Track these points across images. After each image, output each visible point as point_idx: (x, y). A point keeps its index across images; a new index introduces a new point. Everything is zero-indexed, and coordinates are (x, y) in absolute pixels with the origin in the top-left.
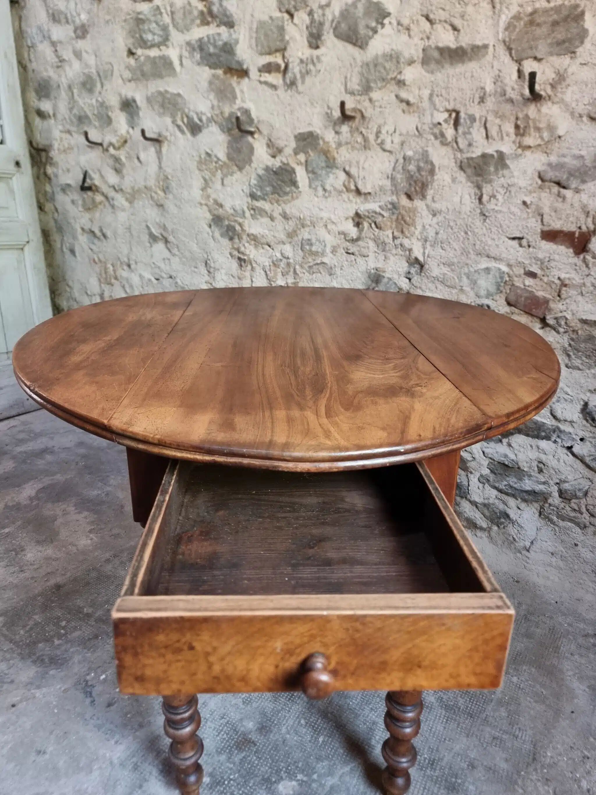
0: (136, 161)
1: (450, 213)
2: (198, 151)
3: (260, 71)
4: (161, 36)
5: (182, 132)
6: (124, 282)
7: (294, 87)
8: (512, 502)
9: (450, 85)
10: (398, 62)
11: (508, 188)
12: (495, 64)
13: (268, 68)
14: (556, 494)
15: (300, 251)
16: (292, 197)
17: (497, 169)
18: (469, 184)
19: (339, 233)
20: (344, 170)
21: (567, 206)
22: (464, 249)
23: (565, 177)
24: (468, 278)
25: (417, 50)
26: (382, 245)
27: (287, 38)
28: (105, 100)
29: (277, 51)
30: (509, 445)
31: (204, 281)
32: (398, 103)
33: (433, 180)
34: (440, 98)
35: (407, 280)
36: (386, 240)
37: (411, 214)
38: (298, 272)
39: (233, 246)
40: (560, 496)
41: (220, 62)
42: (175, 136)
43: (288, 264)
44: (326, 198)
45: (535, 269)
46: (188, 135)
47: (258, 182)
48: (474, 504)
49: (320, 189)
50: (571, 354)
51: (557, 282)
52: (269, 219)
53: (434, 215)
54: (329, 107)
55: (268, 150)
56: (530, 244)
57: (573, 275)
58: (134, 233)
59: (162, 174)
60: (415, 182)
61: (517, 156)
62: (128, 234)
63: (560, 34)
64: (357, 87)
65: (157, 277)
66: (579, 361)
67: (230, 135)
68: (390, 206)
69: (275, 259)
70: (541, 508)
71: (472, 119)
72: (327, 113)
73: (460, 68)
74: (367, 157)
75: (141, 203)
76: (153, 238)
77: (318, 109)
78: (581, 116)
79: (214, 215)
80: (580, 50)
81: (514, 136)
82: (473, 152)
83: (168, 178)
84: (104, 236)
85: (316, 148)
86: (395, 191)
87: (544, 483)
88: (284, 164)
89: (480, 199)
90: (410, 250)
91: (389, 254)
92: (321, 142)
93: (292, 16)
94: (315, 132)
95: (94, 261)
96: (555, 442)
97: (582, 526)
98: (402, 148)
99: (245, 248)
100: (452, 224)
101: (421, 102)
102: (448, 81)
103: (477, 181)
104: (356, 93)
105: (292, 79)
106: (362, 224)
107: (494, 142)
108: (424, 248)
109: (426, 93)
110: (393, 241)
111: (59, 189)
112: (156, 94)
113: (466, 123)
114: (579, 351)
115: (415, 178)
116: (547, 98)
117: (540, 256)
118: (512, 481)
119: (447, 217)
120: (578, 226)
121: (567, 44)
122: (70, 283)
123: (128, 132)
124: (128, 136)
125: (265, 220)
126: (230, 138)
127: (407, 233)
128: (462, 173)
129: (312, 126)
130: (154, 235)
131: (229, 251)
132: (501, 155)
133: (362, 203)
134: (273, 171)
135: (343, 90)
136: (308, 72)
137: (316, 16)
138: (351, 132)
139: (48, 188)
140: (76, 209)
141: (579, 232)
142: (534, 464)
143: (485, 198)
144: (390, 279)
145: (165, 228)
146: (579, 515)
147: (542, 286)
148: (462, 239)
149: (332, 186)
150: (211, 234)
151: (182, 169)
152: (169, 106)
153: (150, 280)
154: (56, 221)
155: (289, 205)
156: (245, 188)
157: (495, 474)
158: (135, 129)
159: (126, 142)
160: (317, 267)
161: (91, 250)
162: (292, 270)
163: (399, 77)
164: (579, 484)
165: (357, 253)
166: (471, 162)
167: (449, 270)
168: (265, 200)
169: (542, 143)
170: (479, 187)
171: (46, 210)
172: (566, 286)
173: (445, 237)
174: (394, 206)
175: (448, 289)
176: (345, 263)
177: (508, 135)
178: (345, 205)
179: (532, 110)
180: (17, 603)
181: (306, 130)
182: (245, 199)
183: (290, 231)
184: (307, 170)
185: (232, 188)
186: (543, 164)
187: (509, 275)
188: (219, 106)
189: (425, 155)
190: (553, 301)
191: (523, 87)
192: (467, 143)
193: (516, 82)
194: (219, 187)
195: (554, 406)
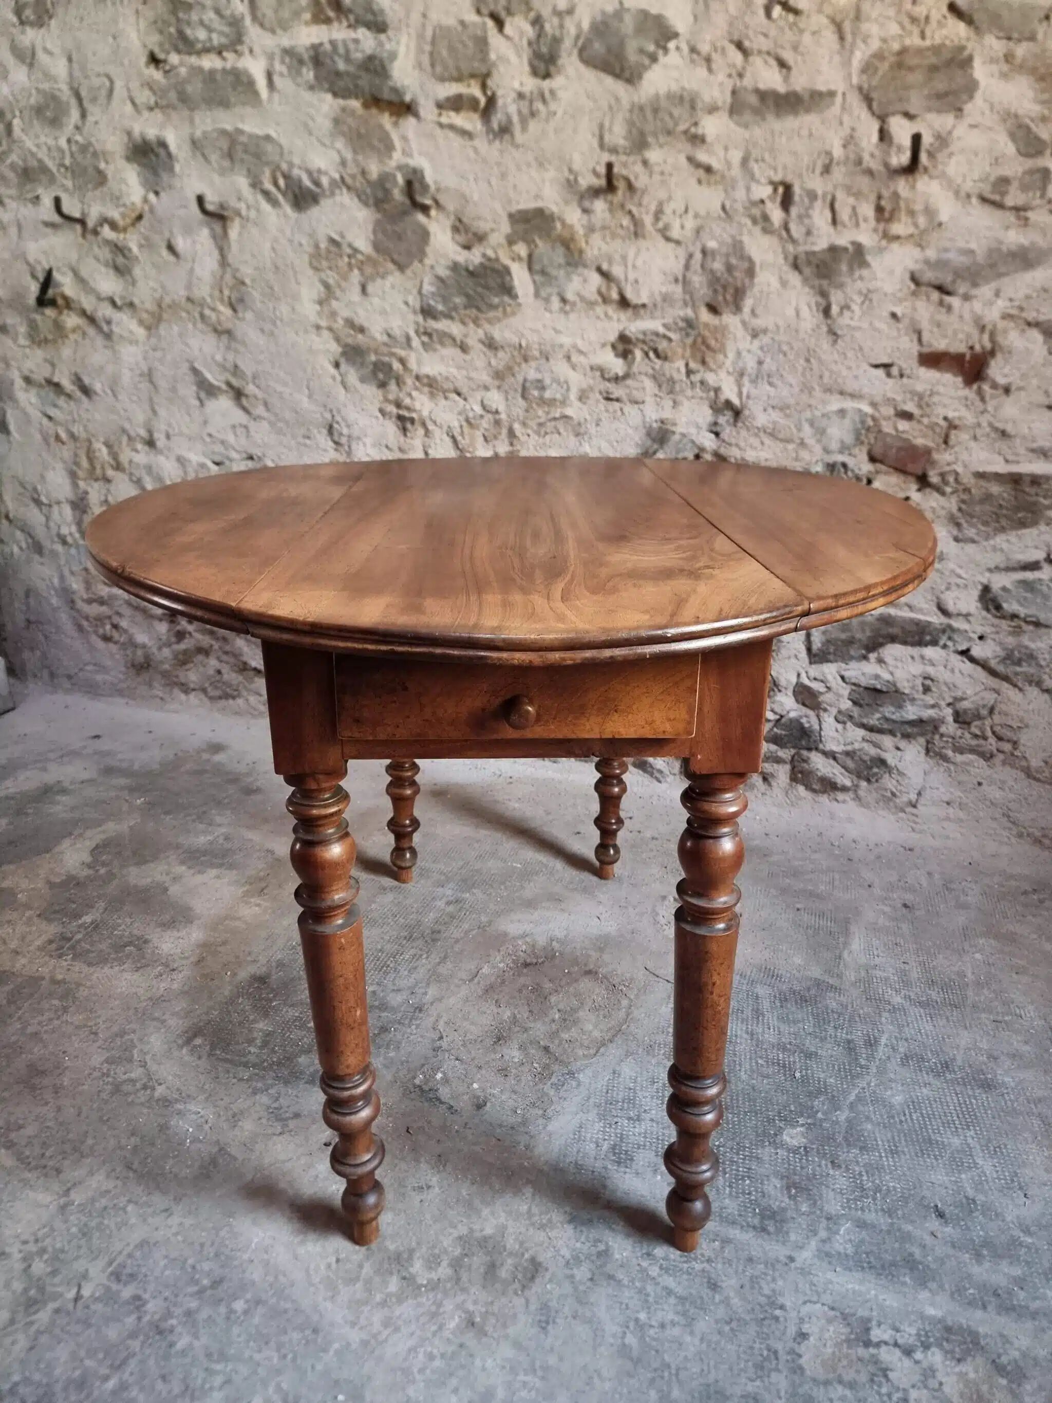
0: (165, 252)
1: (782, 330)
2: (311, 236)
3: (440, 106)
4: (227, 36)
5: (274, 203)
6: (140, 473)
7: (507, 137)
8: (887, 741)
9: (776, 147)
10: (693, 108)
11: (867, 296)
12: (846, 118)
13: (456, 104)
14: (950, 719)
15: (520, 400)
16: (504, 311)
18: (807, 290)
19: (592, 368)
20: (599, 270)
21: (953, 318)
22: (804, 384)
23: (948, 279)
24: (812, 424)
25: (722, 92)
26: (668, 386)
27: (493, 56)
28: (93, 140)
29: (473, 76)
30: (880, 661)
32: (692, 169)
33: (752, 285)
34: (761, 164)
35: (712, 436)
36: (676, 376)
37: (719, 336)
38: (518, 433)
39: (385, 396)
40: (955, 721)
41: (356, 86)
42: (258, 210)
43: (497, 423)
45: (910, 407)
46: (288, 209)
47: (439, 288)
48: (831, 755)
49: (555, 300)
50: (962, 521)
51: (943, 424)
52: (458, 351)
53: (755, 335)
54: (571, 170)
55: (457, 237)
56: (904, 372)
57: (964, 412)
58: (163, 384)
59: (228, 277)
60: (725, 287)
61: (881, 250)
62: (145, 386)
63: (940, 84)
64: (622, 142)
65: (218, 459)
66: (974, 531)
67: (377, 210)
68: (682, 324)
69: (471, 415)
70: (928, 742)
71: (812, 196)
72: (568, 181)
73: (790, 122)
74: (639, 250)
75: (176, 328)
76: (208, 390)
77: (551, 174)
78: (969, 196)
79: (346, 346)
80: (968, 108)
81: (875, 222)
82: (813, 243)
83: (243, 283)
84: (86, 391)
85: (549, 236)
86: (690, 299)
87: (933, 706)
88: (489, 259)
89: (827, 312)
90: (717, 390)
91: (680, 398)
92: (558, 225)
93: (500, 24)
94: (548, 209)
95: (58, 438)
96: (945, 647)
97: (987, 755)
98: (698, 237)
99: (412, 398)
100: (785, 348)
101: (729, 169)
102: (773, 139)
103: (820, 286)
104: (620, 149)
105: (503, 123)
106: (631, 352)
107: (846, 229)
108: (740, 386)
109: (736, 156)
110: (688, 376)
112: (215, 135)
113: (803, 202)
114: (972, 516)
115: (722, 281)
117: (920, 388)
118: (889, 711)
119: (777, 338)
120: (970, 345)
121: (951, 98)
123: (146, 201)
124: (146, 208)
125: (450, 352)
126: (379, 216)
127: (712, 365)
128: (797, 274)
129: (543, 200)
130: (211, 385)
131: (378, 405)
132: (859, 249)
133: (629, 320)
134: (467, 270)
135: (595, 143)
136: (533, 114)
137: (547, 27)
138: (611, 210)
140: (10, 343)
141: (971, 354)
142: (919, 682)
143: (835, 309)
144: (683, 435)
145: (235, 371)
146: (982, 742)
147: (921, 431)
148: (800, 369)
149: (578, 295)
150: (339, 378)
151: (277, 268)
152: (245, 156)
153: (202, 466)
155: (497, 326)
156: (410, 298)
157: (861, 706)
158: (162, 194)
159: (140, 217)
160: (553, 423)
161: (51, 419)
162: (504, 431)
163: (693, 130)
164: (982, 699)
165: (625, 398)
166: (811, 258)
167: (782, 415)
168: (449, 317)
169: (916, 232)
170: (824, 294)
172: (955, 428)
173: (774, 368)
174: (690, 324)
175: (781, 445)
176: (604, 416)
177: (865, 220)
178: (599, 324)
179: (902, 185)
180: (207, 1013)
181: (532, 205)
182: (411, 317)
183: (500, 367)
184: (530, 269)
185: (383, 299)
186: (916, 262)
187: (874, 419)
188: (355, 161)
189: (737, 247)
190: (938, 450)
191: (888, 154)
192: (804, 230)
193: (877, 147)
194: (357, 298)
195: (943, 597)
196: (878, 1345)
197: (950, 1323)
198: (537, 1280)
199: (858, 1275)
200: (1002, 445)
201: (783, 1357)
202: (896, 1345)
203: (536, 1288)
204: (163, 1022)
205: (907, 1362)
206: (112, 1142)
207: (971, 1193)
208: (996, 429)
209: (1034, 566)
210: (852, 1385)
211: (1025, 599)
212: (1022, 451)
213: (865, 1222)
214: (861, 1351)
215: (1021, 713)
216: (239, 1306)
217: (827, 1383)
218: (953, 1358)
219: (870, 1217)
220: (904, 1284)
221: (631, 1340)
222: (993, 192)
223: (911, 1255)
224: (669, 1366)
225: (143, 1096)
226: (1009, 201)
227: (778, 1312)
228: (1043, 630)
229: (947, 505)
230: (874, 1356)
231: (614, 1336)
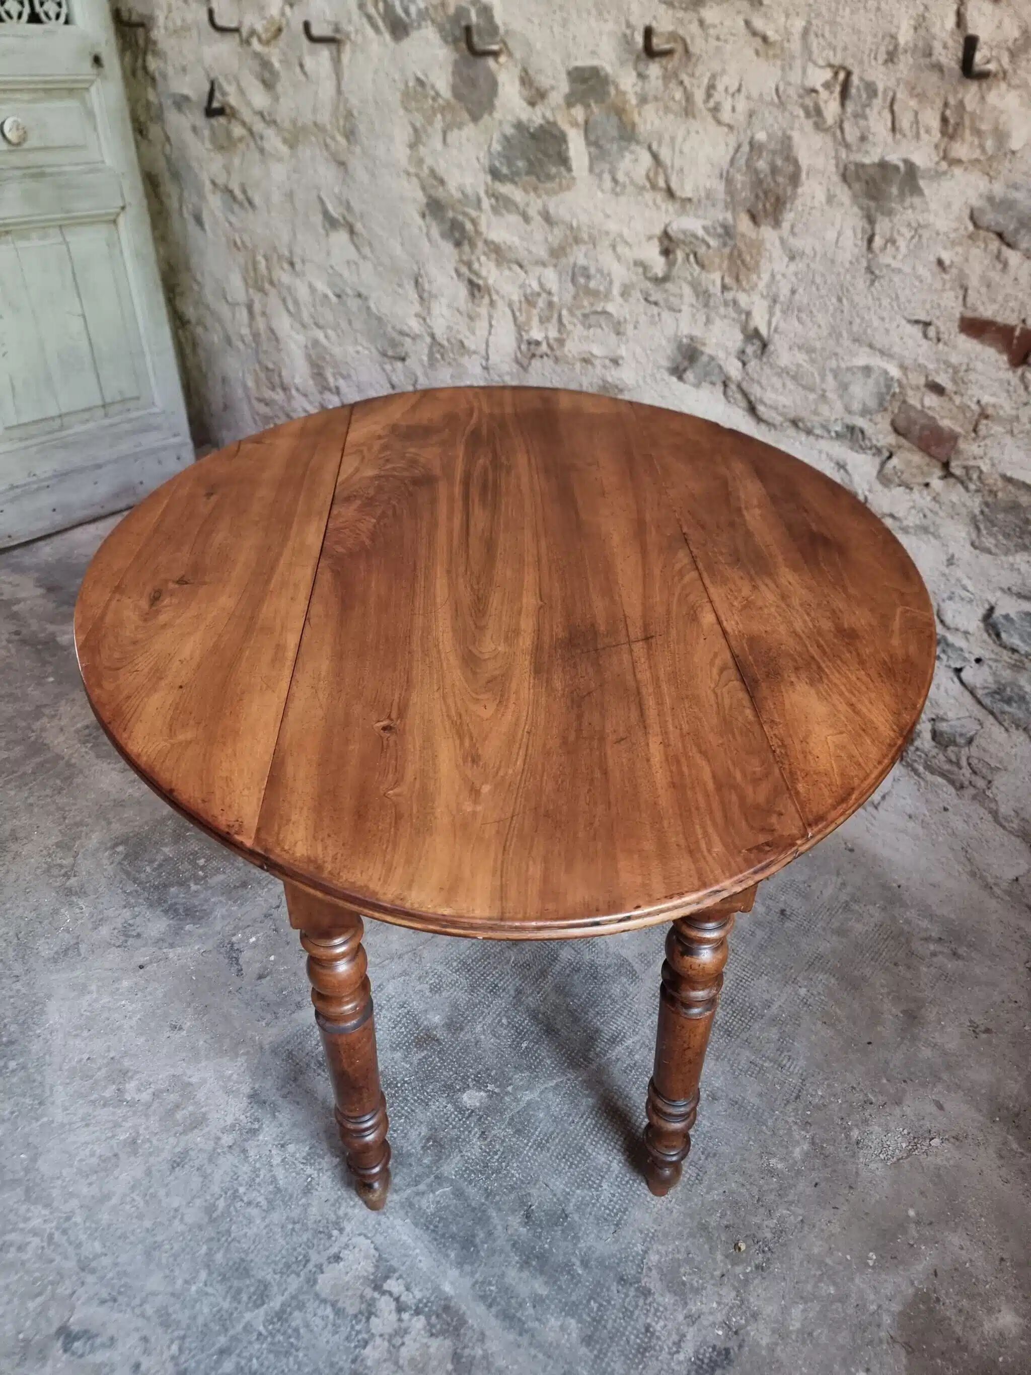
0: (298, 69)
1: (818, 258)
2: (402, 72)
5: (376, 29)
6: (285, 293)
9: (838, 19)
11: (917, 229)
14: (928, 735)
15: (570, 284)
16: (560, 184)
18: (856, 209)
19: (635, 263)
20: (650, 148)
21: (1008, 280)
22: (833, 327)
23: (1012, 227)
24: (835, 377)
26: (703, 295)
31: (412, 312)
32: (749, 37)
33: (794, 196)
34: (821, 40)
35: (740, 365)
36: (712, 290)
37: (754, 251)
38: (565, 321)
39: (460, 256)
40: (934, 738)
42: (364, 36)
43: (550, 304)
44: (617, 195)
45: (943, 379)
46: (387, 36)
47: (504, 148)
49: (607, 177)
50: (982, 526)
51: (974, 407)
52: (520, 219)
53: (792, 258)
54: (629, 25)
55: (523, 89)
56: (941, 336)
57: (1002, 400)
58: (300, 208)
59: (342, 105)
60: (766, 193)
61: (938, 175)
62: (288, 207)
65: (338, 291)
66: (993, 541)
67: (457, 49)
68: (720, 230)
69: (529, 291)
71: (871, 88)
72: (625, 36)
74: (688, 132)
75: (308, 153)
76: (331, 223)
77: (610, 26)
79: (430, 197)
81: (939, 135)
82: (867, 152)
83: (352, 115)
84: (250, 202)
85: (603, 101)
86: (732, 203)
88: (548, 122)
89: (870, 240)
90: (748, 314)
91: (713, 315)
92: (613, 91)
94: (603, 69)
95: (235, 244)
96: (938, 657)
97: (958, 785)
98: (749, 123)
99: (481, 265)
100: (818, 280)
101: (788, 41)
102: (837, 9)
103: (868, 209)
106: (674, 252)
107: (904, 142)
108: (771, 314)
109: (798, 24)
110: (723, 292)
111: (169, 102)
113: (860, 97)
114: (994, 525)
115: (765, 186)
116: (1001, 75)
117: (954, 359)
119: (812, 265)
120: (1023, 317)
122: (199, 277)
123: (283, 14)
124: (284, 22)
125: (514, 219)
126: (455, 56)
127: (744, 283)
128: (846, 188)
129: (598, 57)
130: (332, 216)
131: (454, 265)
132: (912, 170)
133: (676, 214)
134: (529, 132)
138: (664, 78)
139: (152, 96)
140: (199, 144)
141: (1022, 329)
143: (878, 242)
144: (712, 358)
145: (349, 207)
146: (955, 769)
147: (950, 410)
148: (831, 308)
149: (627, 174)
150: (425, 230)
151: (376, 103)
153: (326, 296)
154: (168, 160)
155: (554, 199)
156: (481, 155)
158: (295, 8)
159: (280, 30)
160: (596, 317)
161: (230, 224)
162: (556, 316)
164: (963, 726)
165: (662, 303)
166: (861, 171)
167: (806, 358)
168: (513, 182)
169: (982, 158)
170: (871, 221)
171: (151, 137)
172: (987, 417)
173: (805, 301)
175: (803, 392)
176: (643, 319)
177: (928, 131)
178: (647, 211)
181: (588, 62)
182: (482, 175)
183: (555, 245)
184: (586, 137)
185: (460, 151)
186: (980, 197)
187: (899, 382)
189: (786, 144)
190: (965, 438)
192: (859, 134)
193: (952, 33)
194: (439, 146)
195: (942, 604)
196: (383, 1293)
197: (452, 1304)
198: (196, 1131)
199: (418, 1232)
201: (310, 1266)
202: (397, 1300)
203: (190, 1136)
204: (110, 824)
205: (394, 1317)
206: (19, 912)
207: (570, 1208)
210: (339, 1312)
213: (462, 1194)
214: (369, 1293)
215: (1001, 754)
216: (12, 1065)
217: (324, 1301)
218: (430, 1331)
219: (471, 1191)
220: (447, 1256)
221: (221, 1204)
223: (474, 1236)
224: (230, 1234)
225: (59, 882)
227: (335, 1233)
229: (969, 503)
230: (373, 1299)
231: (212, 1195)
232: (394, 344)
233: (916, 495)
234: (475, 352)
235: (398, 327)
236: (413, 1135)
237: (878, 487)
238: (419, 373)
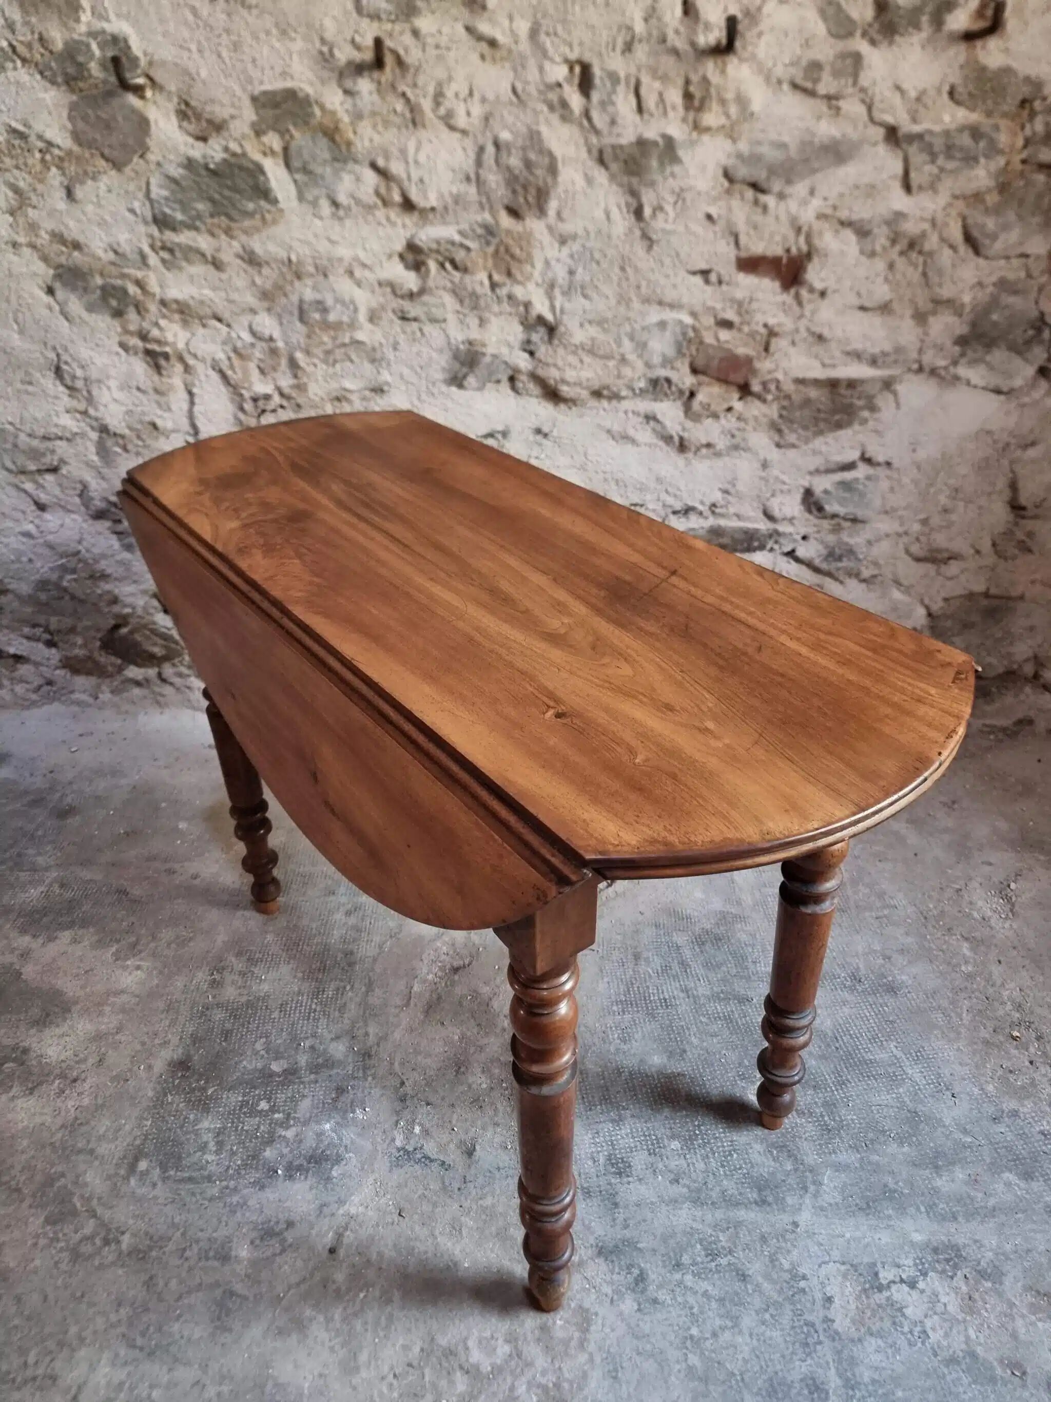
1: (592, 235)
9: (569, 17)
15: (298, 324)
16: (263, 218)
17: (662, 164)
18: (614, 187)
19: (380, 284)
20: (374, 166)
21: (770, 219)
22: (620, 295)
23: (762, 176)
24: (632, 338)
26: (470, 299)
31: (61, 409)
32: (472, 42)
33: (555, 182)
34: (554, 38)
35: (526, 355)
36: (479, 290)
37: (524, 243)
38: (302, 364)
39: (124, 327)
43: (274, 352)
45: (730, 315)
47: (173, 192)
49: (325, 204)
50: (783, 427)
51: (763, 331)
52: (211, 268)
53: (563, 241)
54: (323, 41)
55: (185, 124)
56: (722, 279)
57: (782, 318)
60: (525, 187)
61: (692, 143)
66: (794, 436)
67: (73, 89)
68: (480, 231)
69: (239, 344)
71: (614, 78)
72: (321, 54)
74: (420, 142)
77: (299, 44)
78: (780, 82)
79: (58, 267)
81: (684, 111)
82: (618, 135)
85: (306, 123)
86: (486, 201)
88: (234, 155)
89: (638, 213)
90: (527, 305)
91: (487, 315)
92: (317, 112)
94: (300, 89)
96: (772, 550)
98: (488, 126)
99: (160, 328)
100: (597, 255)
101: (516, 42)
102: (566, 8)
103: (630, 184)
104: (383, 16)
106: (423, 263)
107: (654, 120)
108: (551, 299)
109: (523, 27)
110: (493, 290)
113: (604, 85)
114: (792, 422)
115: (522, 180)
117: (739, 294)
119: (588, 245)
120: (787, 248)
125: (198, 269)
126: (73, 98)
127: (519, 277)
128: (603, 170)
129: (292, 78)
131: (117, 339)
132: (669, 142)
133: (417, 226)
134: (206, 167)
135: (350, 3)
138: (379, 91)
141: (788, 257)
143: (647, 211)
144: (495, 356)
147: (742, 339)
148: (615, 278)
149: (352, 196)
150: (57, 308)
155: (256, 237)
156: (136, 205)
160: (343, 350)
162: (284, 362)
165: (423, 317)
166: (618, 152)
167: (599, 330)
168: (192, 228)
169: (727, 123)
170: (634, 193)
172: (775, 335)
173: (588, 279)
174: (490, 231)
175: (602, 362)
176: (401, 338)
177: (674, 108)
178: (380, 230)
179: (710, 67)
180: (140, 1126)
181: (279, 85)
182: (142, 229)
183: (268, 286)
184: (288, 165)
185: (99, 205)
186: (729, 156)
187: (694, 329)
188: (26, 23)
189: (534, 137)
190: (759, 359)
191: (695, 32)
192: (607, 119)
193: (682, 22)
194: (62, 205)
195: (768, 504)
196: (888, 1287)
197: (935, 1244)
199: (851, 1221)
200: (818, 349)
201: (820, 1327)
202: (902, 1281)
204: (92, 1152)
205: (914, 1293)
206: (100, 1322)
207: (911, 1106)
208: (813, 334)
209: (850, 466)
210: (879, 1335)
211: (845, 499)
212: (837, 354)
213: (840, 1165)
214: (879, 1298)
217: (861, 1339)
218: (947, 1277)
219: (843, 1157)
220: (889, 1217)
221: (694, 1360)
222: (806, 78)
223: (885, 1186)
224: (733, 1374)
225: (109, 1254)
226: (822, 89)
227: (802, 1284)
228: (860, 526)
229: (768, 412)
230: (888, 1299)
231: (678, 1362)
232: (35, 454)
233: (723, 421)
234: (174, 431)
235: (41, 432)
236: (756, 1157)
237: (689, 424)
238: (89, 477)
